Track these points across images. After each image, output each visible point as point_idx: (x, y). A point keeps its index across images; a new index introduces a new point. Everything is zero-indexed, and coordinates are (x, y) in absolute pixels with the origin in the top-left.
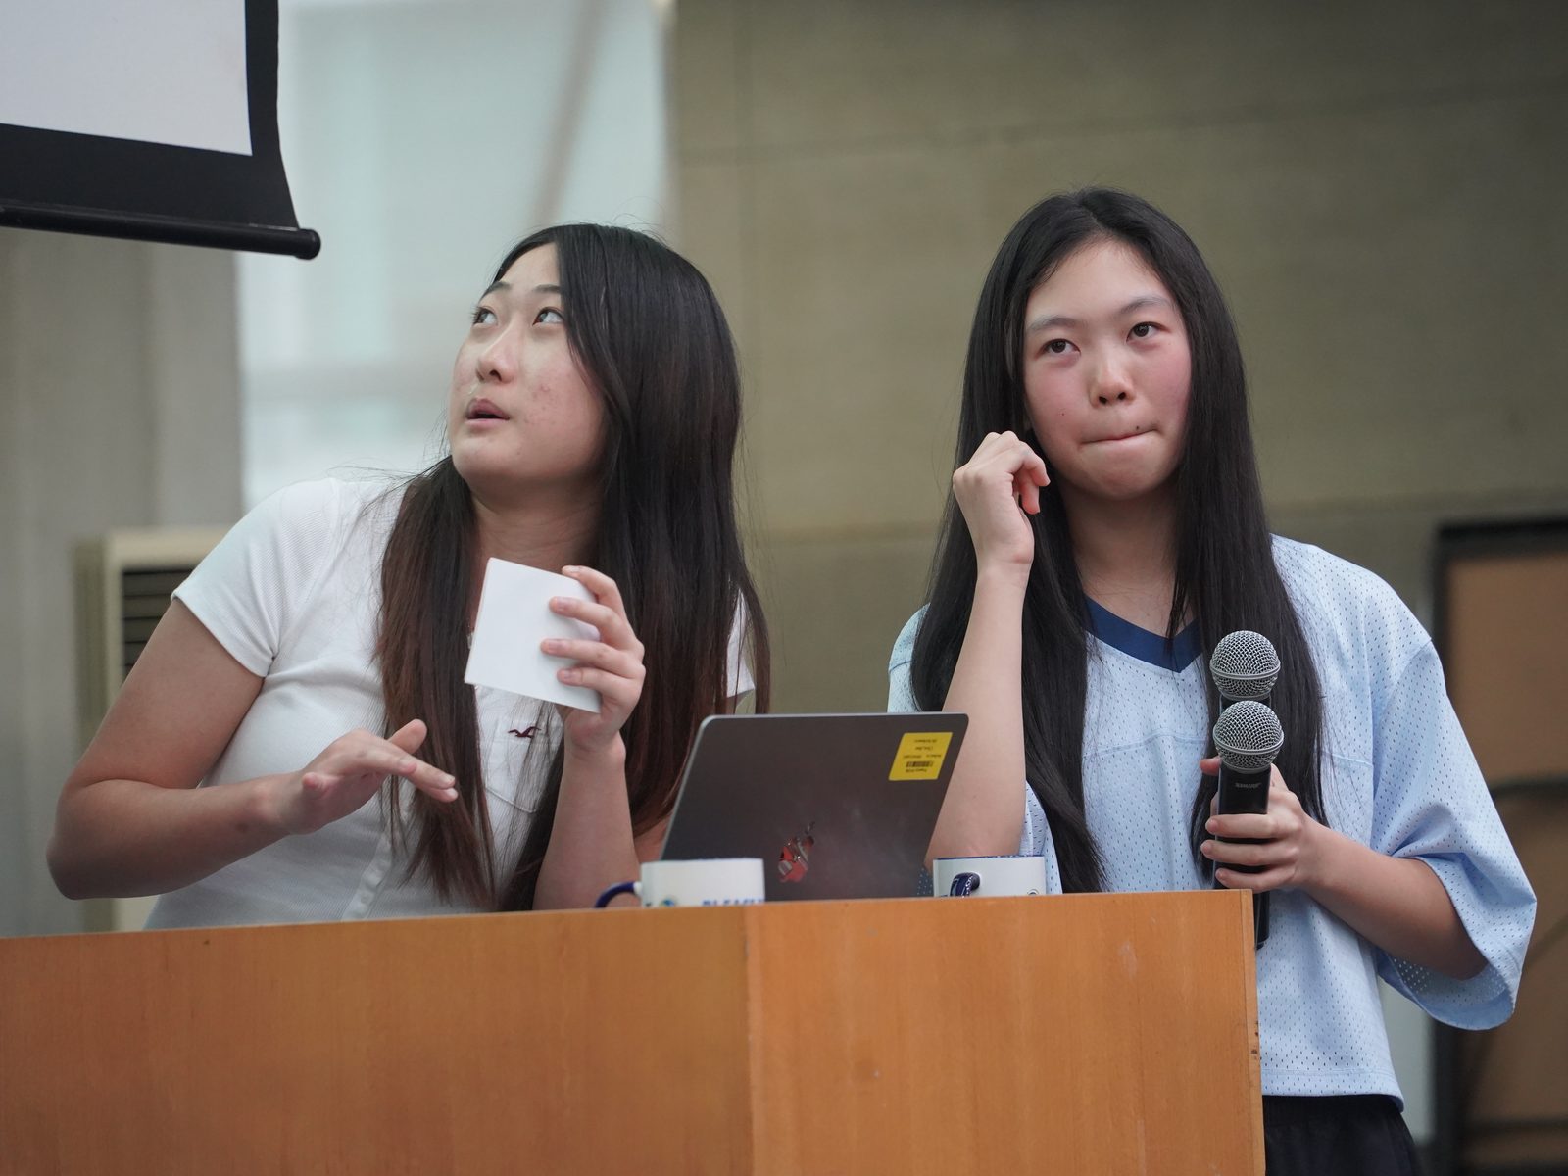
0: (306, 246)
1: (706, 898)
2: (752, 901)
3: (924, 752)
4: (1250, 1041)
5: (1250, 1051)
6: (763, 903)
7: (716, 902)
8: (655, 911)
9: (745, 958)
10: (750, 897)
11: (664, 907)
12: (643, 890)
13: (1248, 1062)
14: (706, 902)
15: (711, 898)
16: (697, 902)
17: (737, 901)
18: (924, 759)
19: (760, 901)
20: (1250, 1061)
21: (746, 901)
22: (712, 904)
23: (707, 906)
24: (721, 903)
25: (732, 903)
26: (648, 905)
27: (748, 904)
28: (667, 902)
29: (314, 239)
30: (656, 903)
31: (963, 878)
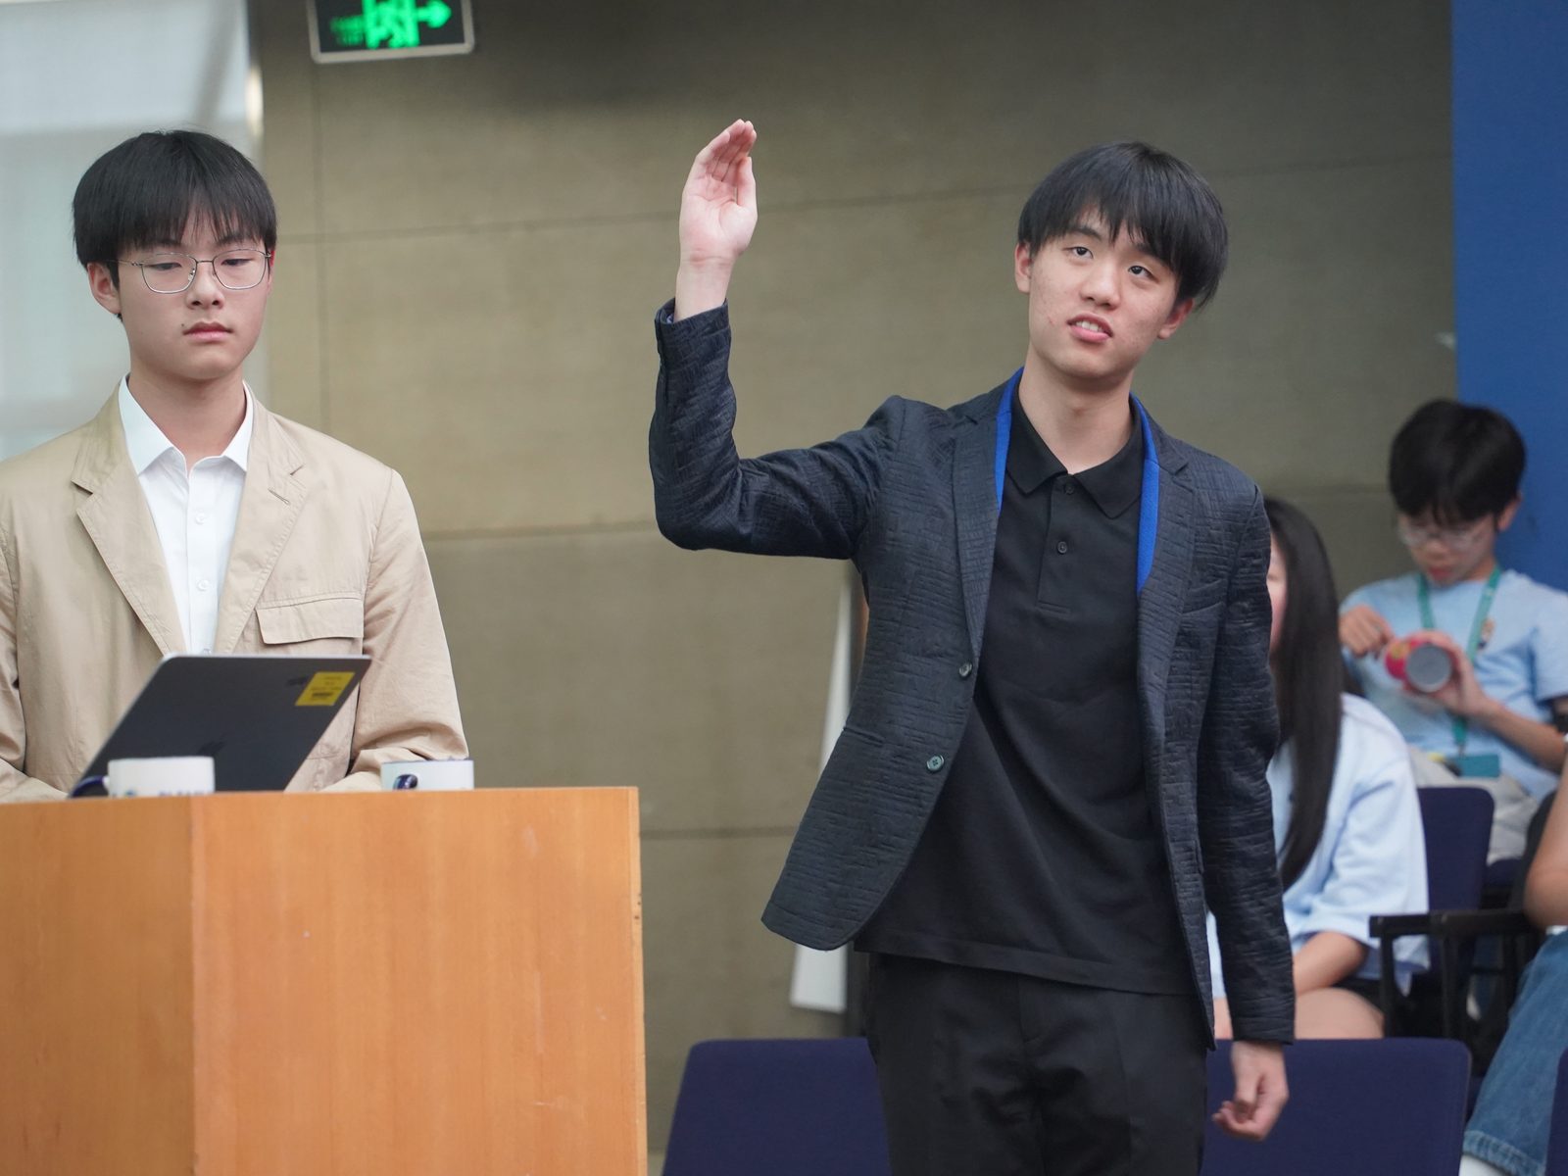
1: (163, 790)
2: (202, 792)
3: (328, 687)
4: (633, 909)
5: (633, 918)
6: (212, 794)
7: (170, 793)
8: (118, 800)
10: (200, 789)
11: (127, 797)
12: (111, 782)
13: (631, 926)
15: (166, 790)
16: (155, 793)
17: (189, 793)
18: (328, 690)
19: (209, 792)
20: (633, 925)
21: (196, 793)
22: (167, 795)
23: (163, 796)
24: (174, 794)
25: (184, 794)
26: (114, 795)
27: (199, 794)
28: (130, 793)
30: (120, 795)
31: (404, 778)
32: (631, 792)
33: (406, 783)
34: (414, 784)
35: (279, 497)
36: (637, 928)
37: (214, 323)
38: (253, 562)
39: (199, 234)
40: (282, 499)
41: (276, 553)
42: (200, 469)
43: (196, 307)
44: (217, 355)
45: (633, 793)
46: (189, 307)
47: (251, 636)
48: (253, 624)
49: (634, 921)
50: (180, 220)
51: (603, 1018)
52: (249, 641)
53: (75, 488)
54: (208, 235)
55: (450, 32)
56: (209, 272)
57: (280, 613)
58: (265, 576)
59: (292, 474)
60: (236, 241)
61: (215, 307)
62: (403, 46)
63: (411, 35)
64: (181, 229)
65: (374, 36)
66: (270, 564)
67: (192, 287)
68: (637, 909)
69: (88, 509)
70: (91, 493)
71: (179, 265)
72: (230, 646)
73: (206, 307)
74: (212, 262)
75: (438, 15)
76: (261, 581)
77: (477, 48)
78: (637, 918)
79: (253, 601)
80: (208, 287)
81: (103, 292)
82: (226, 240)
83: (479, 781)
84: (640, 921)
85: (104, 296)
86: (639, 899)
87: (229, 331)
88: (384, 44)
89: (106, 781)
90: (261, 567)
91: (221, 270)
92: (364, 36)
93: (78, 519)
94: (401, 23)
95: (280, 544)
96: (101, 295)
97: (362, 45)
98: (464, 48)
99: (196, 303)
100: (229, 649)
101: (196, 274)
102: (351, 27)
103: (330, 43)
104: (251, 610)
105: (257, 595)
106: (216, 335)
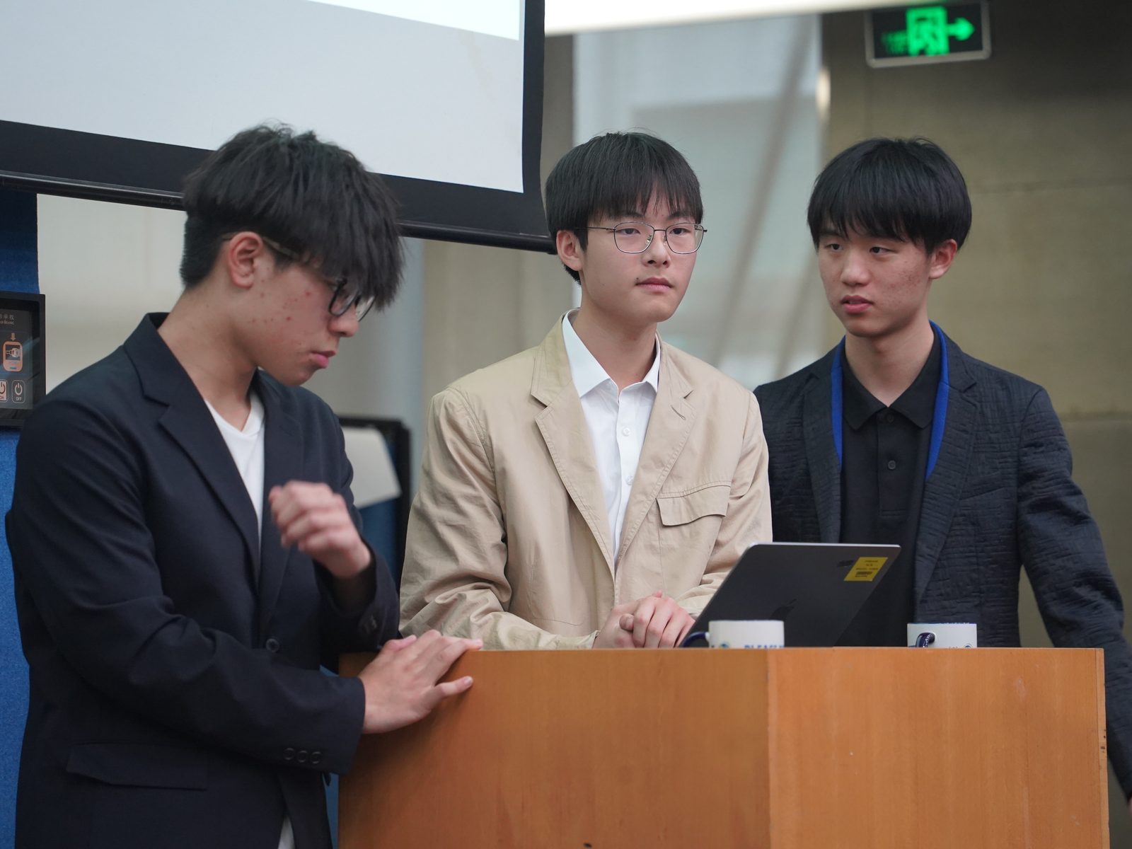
2: (776, 646)
3: (868, 567)
6: (783, 648)
7: (753, 646)
8: (716, 650)
10: (774, 644)
11: (722, 648)
12: (711, 637)
14: (747, 646)
15: (750, 644)
16: (741, 646)
17: (766, 647)
18: (868, 570)
19: (780, 647)
21: (771, 646)
22: (751, 647)
23: (747, 649)
24: (756, 647)
25: (763, 647)
26: (713, 646)
27: (773, 648)
28: (724, 645)
30: (717, 646)
31: (924, 635)
33: (927, 639)
34: (932, 640)
35: (678, 414)
36: (1103, 756)
37: (663, 279)
38: (659, 462)
39: (658, 209)
40: (680, 415)
41: (674, 456)
42: (626, 392)
43: (650, 265)
44: (660, 303)
46: (645, 265)
47: (653, 518)
48: (654, 509)
49: (1101, 750)
50: (647, 197)
51: (1077, 823)
52: (652, 522)
53: (533, 402)
54: (664, 211)
55: (973, 43)
56: (661, 239)
57: (674, 502)
58: (666, 474)
59: (685, 398)
60: (684, 215)
61: (664, 266)
62: (937, 54)
63: (941, 46)
64: (645, 204)
65: (915, 46)
66: (670, 464)
67: (648, 250)
69: (543, 418)
70: (546, 406)
71: (638, 232)
72: (636, 526)
73: (658, 266)
74: (666, 231)
75: (963, 29)
76: (662, 477)
77: (994, 54)
78: (1103, 748)
79: (655, 493)
80: (661, 250)
81: (567, 254)
82: (675, 215)
84: (1105, 750)
85: (569, 257)
86: (1105, 734)
87: (670, 286)
88: (922, 52)
89: (707, 635)
90: (663, 465)
91: (671, 236)
92: (906, 47)
93: (536, 426)
94: (934, 36)
95: (678, 449)
96: (566, 256)
97: (906, 54)
98: (983, 55)
99: (651, 262)
100: (634, 528)
101: (652, 239)
102: (897, 40)
103: (882, 51)
104: (653, 499)
105: (658, 488)
106: (661, 288)
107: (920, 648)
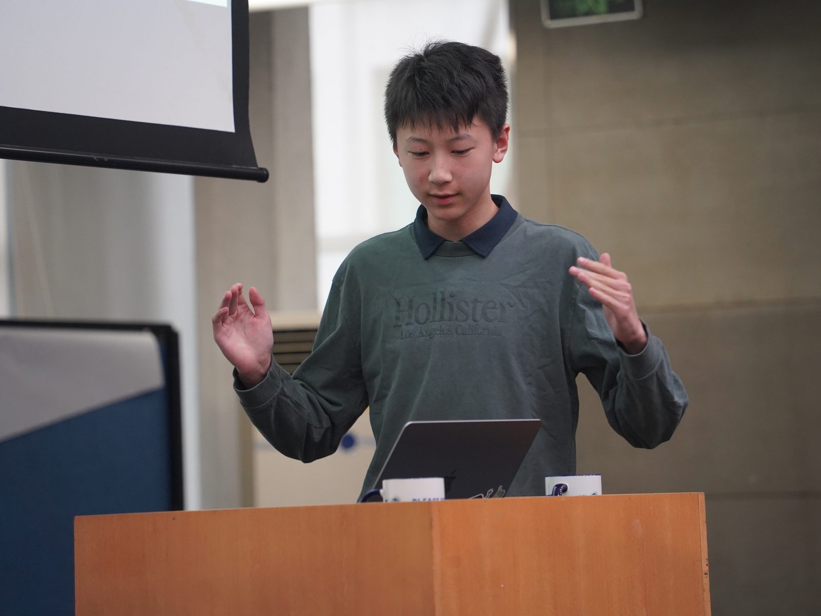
0: (262, 176)
1: (414, 498)
2: (438, 499)
4: (703, 568)
5: (703, 574)
6: (444, 500)
7: (419, 500)
8: (389, 504)
9: (431, 527)
10: (436, 497)
11: (394, 502)
12: (384, 493)
13: (702, 579)
14: (414, 500)
15: (417, 498)
16: (409, 500)
17: (430, 499)
19: (442, 499)
20: (704, 578)
21: (434, 499)
22: (417, 500)
23: (415, 501)
24: (421, 500)
25: (427, 500)
26: (386, 501)
27: (436, 500)
28: (395, 500)
29: (265, 172)
30: (390, 501)
31: (559, 486)
32: (700, 496)
33: (560, 489)
34: (565, 490)
36: (706, 580)
45: (701, 496)
49: (704, 576)
55: (626, 6)
62: (598, 15)
63: (602, 8)
65: (581, 9)
68: (706, 569)
78: (706, 574)
83: (605, 489)
84: (708, 576)
86: (707, 563)
88: (586, 14)
89: (381, 491)
94: (597, 1)
98: (634, 16)
107: (556, 497)
